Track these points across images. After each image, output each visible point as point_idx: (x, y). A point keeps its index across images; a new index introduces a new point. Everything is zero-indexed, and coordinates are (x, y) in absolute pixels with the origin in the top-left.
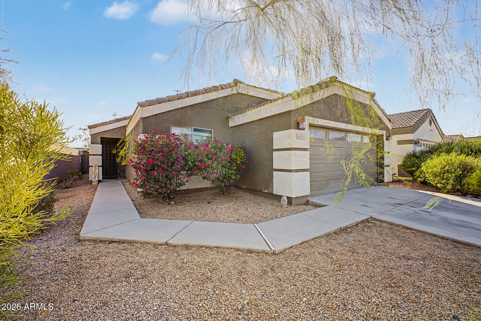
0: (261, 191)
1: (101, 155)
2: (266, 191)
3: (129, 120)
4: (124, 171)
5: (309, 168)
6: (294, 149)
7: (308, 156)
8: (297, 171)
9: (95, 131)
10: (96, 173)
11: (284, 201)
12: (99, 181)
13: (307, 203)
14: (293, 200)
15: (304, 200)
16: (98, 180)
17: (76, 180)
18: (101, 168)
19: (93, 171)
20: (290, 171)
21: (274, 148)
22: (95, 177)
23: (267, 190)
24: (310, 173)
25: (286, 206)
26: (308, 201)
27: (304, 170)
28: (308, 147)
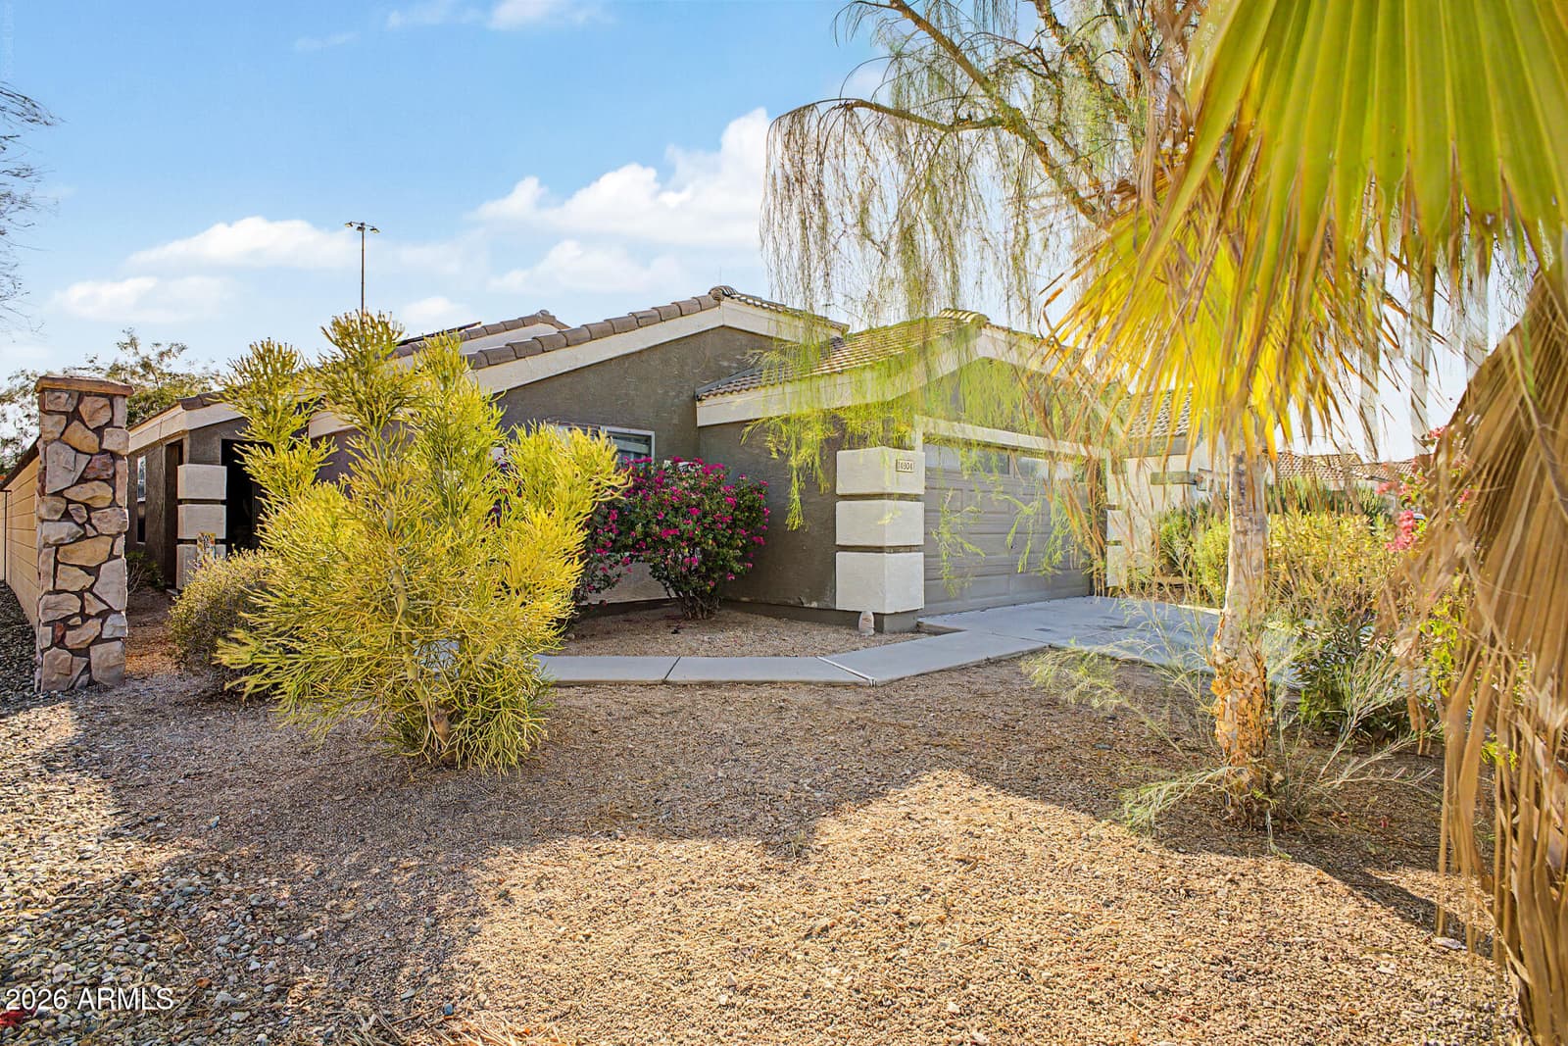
0: (800, 606)
1: (223, 503)
2: (814, 605)
5: (922, 543)
6: (890, 496)
7: (921, 512)
8: (896, 549)
11: (867, 624)
13: (918, 629)
14: (886, 619)
15: (911, 622)
18: (223, 548)
19: (199, 558)
20: (880, 549)
21: (838, 492)
23: (817, 600)
24: (925, 556)
25: (873, 632)
26: (918, 625)
27: (909, 548)
28: (921, 491)
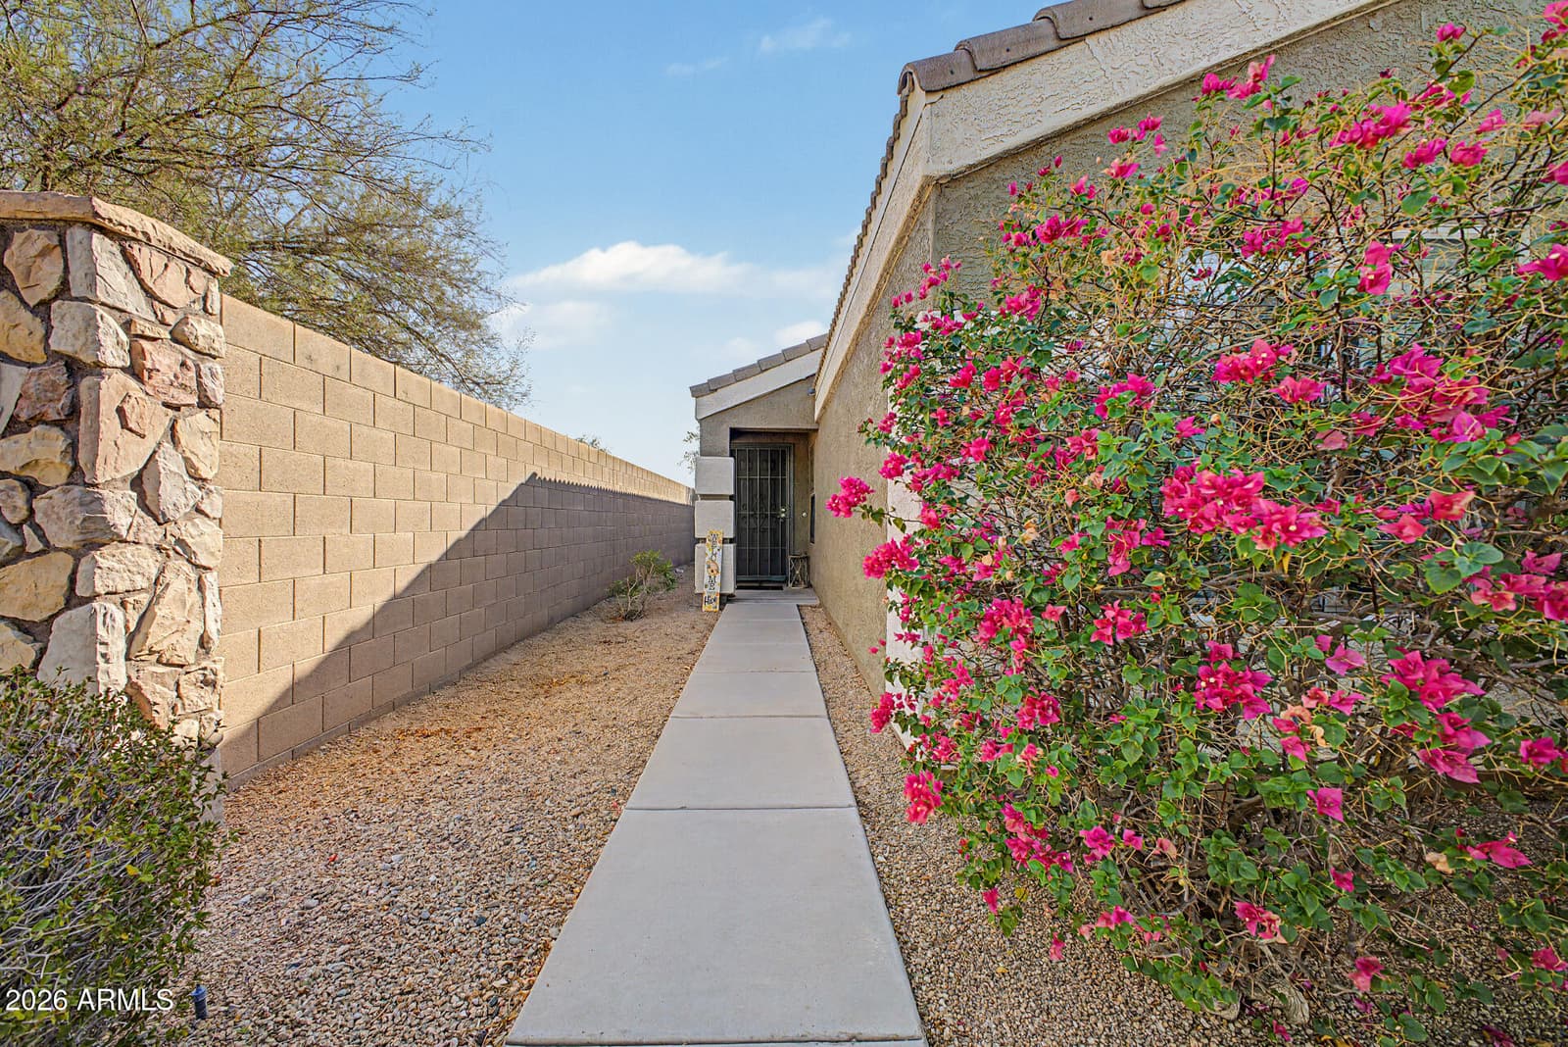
1: (731, 498)
3: (822, 350)
4: (807, 558)
9: (714, 404)
10: (713, 567)
12: (726, 599)
16: (721, 595)
17: (652, 590)
18: (731, 548)
19: (707, 559)
22: (712, 582)
